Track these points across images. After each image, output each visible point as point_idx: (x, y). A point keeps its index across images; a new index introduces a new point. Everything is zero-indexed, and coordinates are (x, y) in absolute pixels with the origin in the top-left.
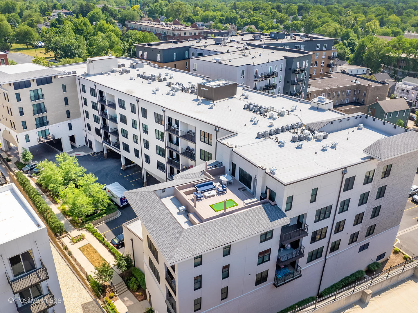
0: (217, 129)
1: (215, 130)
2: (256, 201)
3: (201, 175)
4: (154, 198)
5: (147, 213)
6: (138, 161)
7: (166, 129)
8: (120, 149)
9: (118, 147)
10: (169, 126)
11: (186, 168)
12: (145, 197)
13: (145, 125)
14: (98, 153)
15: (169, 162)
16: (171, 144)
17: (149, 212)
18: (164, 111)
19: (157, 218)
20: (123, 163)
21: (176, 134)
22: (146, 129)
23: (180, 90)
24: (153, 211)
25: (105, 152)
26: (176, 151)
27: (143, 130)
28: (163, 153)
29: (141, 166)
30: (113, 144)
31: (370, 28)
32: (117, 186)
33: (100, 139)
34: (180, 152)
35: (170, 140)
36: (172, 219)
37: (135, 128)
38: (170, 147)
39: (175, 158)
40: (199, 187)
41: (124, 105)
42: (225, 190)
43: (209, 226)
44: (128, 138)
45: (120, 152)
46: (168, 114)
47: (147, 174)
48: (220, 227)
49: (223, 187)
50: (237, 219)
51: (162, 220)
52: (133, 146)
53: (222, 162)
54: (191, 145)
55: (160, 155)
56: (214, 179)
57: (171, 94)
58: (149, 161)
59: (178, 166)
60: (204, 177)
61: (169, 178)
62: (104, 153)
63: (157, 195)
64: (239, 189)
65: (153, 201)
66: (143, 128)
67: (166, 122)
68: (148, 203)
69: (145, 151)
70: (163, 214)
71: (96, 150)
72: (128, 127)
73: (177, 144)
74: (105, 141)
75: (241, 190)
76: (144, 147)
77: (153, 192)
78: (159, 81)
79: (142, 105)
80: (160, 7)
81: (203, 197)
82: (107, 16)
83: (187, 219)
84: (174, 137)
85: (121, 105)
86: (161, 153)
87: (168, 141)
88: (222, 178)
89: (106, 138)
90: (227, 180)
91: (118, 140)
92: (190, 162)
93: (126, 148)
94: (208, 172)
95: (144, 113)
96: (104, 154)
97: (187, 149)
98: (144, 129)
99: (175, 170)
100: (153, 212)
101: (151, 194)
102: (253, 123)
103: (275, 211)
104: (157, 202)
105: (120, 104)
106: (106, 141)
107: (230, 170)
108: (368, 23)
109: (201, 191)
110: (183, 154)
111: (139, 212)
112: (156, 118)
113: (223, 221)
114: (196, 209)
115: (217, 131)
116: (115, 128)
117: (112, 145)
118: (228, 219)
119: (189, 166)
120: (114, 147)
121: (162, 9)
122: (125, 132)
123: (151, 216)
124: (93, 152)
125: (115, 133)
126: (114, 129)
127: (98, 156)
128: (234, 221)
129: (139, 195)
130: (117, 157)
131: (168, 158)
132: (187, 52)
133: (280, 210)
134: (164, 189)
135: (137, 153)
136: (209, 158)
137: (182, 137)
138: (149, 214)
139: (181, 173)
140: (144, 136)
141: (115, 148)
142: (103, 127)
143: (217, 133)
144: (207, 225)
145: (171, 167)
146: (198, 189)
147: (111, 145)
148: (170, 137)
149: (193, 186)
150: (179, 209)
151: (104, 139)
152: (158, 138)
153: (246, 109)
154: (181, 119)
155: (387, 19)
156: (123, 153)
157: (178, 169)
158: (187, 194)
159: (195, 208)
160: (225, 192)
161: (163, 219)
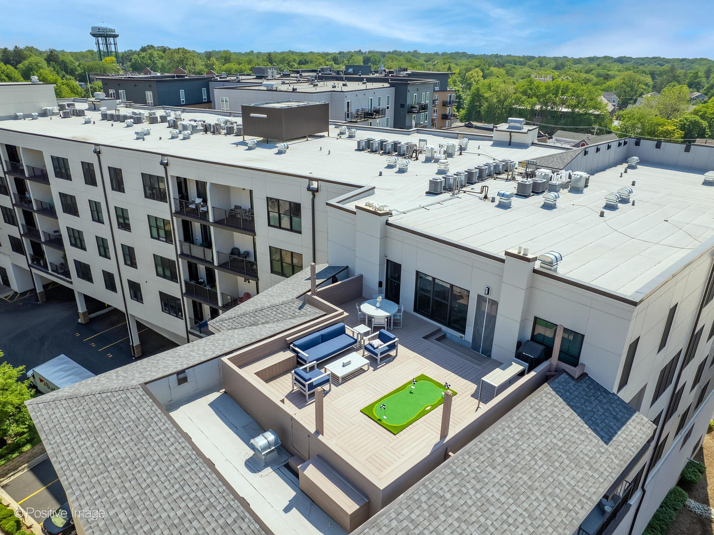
0: (315, 185)
1: (309, 189)
2: (521, 374)
3: (301, 308)
4: (144, 413)
5: (115, 492)
6: (114, 300)
7: (173, 211)
8: (70, 278)
9: (67, 274)
10: (181, 203)
11: (234, 302)
12: (109, 412)
13: (122, 209)
14: (23, 294)
15: (190, 291)
16: (192, 245)
17: (127, 485)
18: (165, 165)
19: (164, 515)
20: (81, 308)
21: (201, 219)
22: (124, 221)
23: (201, 130)
24: (145, 475)
25: (39, 289)
26: (203, 261)
27: (119, 223)
28: (171, 274)
29: (123, 310)
30: (55, 269)
31: (472, 79)
32: (64, 366)
33: (22, 261)
34: (216, 264)
35: (188, 236)
36: (234, 515)
37: (100, 221)
38: (189, 253)
39: (202, 280)
40: (305, 347)
41: (67, 169)
42: (393, 347)
43: (412, 521)
44: (85, 249)
45: (71, 283)
46: (175, 171)
47: (140, 326)
48: (456, 515)
49: (383, 338)
50: (499, 460)
51: (187, 525)
52: (98, 265)
53: (348, 267)
54: (242, 241)
55: (164, 277)
56: (346, 314)
57: (181, 136)
58: (139, 298)
59: (213, 298)
60: (311, 312)
61: (192, 331)
62: (38, 292)
63: (155, 401)
64: (426, 338)
65: (140, 427)
66: (118, 217)
67: (173, 192)
68: (122, 442)
69: (128, 273)
70: (187, 489)
71: (18, 287)
72: (83, 222)
73: (207, 243)
74: (35, 264)
75: (433, 338)
76: (126, 264)
77: (141, 391)
78: (150, 123)
79: (108, 161)
80: (151, 60)
81: (327, 381)
82: (56, 70)
83: (294, 484)
84: (197, 226)
85: (61, 170)
86: (168, 273)
87: (183, 239)
88: (367, 308)
89: (38, 257)
90: (388, 314)
91: (65, 257)
92: (243, 284)
93: (84, 272)
94: (320, 294)
95: (117, 181)
96: (36, 293)
97: (232, 253)
98: (121, 221)
99: (206, 309)
100: (144, 486)
101: (132, 399)
102: (396, 169)
103: (596, 398)
104: (158, 432)
105: (58, 170)
106: (39, 264)
107: (380, 284)
108: (470, 73)
109: (317, 360)
110: (222, 266)
111: (83, 487)
112: (147, 188)
113: (456, 481)
114: (331, 440)
115: (314, 192)
116: (55, 232)
117: (52, 271)
118: (469, 469)
119: (241, 297)
120: (56, 274)
121: (153, 62)
122: (77, 235)
123: (133, 506)
124: (11, 293)
125: (56, 241)
126: (52, 233)
127: (25, 299)
128: (494, 473)
129: (87, 408)
130: (67, 295)
131: (186, 282)
132: (204, 90)
133: (606, 392)
134: (183, 371)
135: (110, 282)
136: (295, 268)
137: (218, 223)
138: (126, 495)
139: (223, 315)
140: (122, 238)
141: (59, 276)
142: (26, 231)
143: (314, 196)
144: (401, 517)
145: (194, 303)
146: (304, 354)
147: (50, 271)
148: (186, 227)
149: (286, 345)
150: (253, 447)
151: (33, 260)
152: (157, 237)
153: (363, 150)
154: (210, 178)
155: (488, 71)
156: (79, 286)
157: (214, 306)
158: (268, 377)
159: (320, 437)
160: (393, 353)
161: (190, 516)
